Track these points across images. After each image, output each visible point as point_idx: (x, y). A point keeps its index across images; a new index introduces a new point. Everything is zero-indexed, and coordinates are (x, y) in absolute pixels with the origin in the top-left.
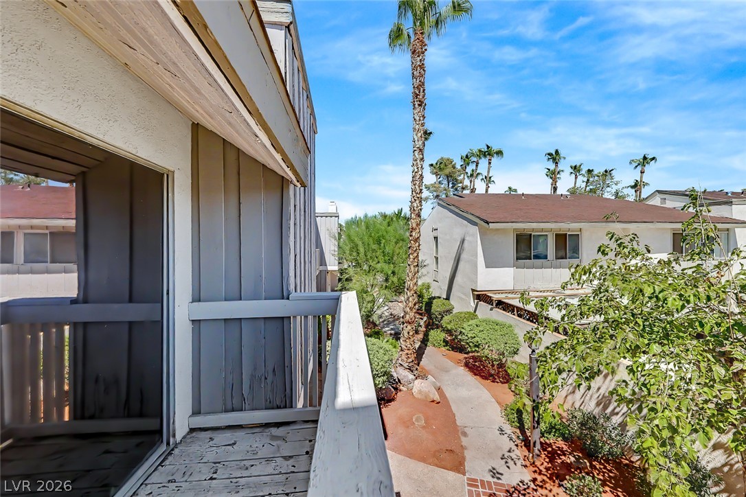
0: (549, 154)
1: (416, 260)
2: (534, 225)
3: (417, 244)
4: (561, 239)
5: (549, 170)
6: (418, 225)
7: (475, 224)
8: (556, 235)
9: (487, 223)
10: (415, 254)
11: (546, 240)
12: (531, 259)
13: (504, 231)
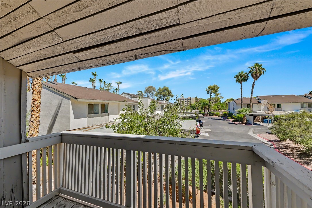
0: (92, 73)
1: (38, 118)
2: (95, 101)
3: (39, 109)
4: (103, 106)
5: (91, 79)
6: (39, 98)
7: (69, 99)
8: (102, 105)
9: (76, 99)
10: (37, 115)
11: (98, 106)
12: (93, 114)
13: (83, 103)
